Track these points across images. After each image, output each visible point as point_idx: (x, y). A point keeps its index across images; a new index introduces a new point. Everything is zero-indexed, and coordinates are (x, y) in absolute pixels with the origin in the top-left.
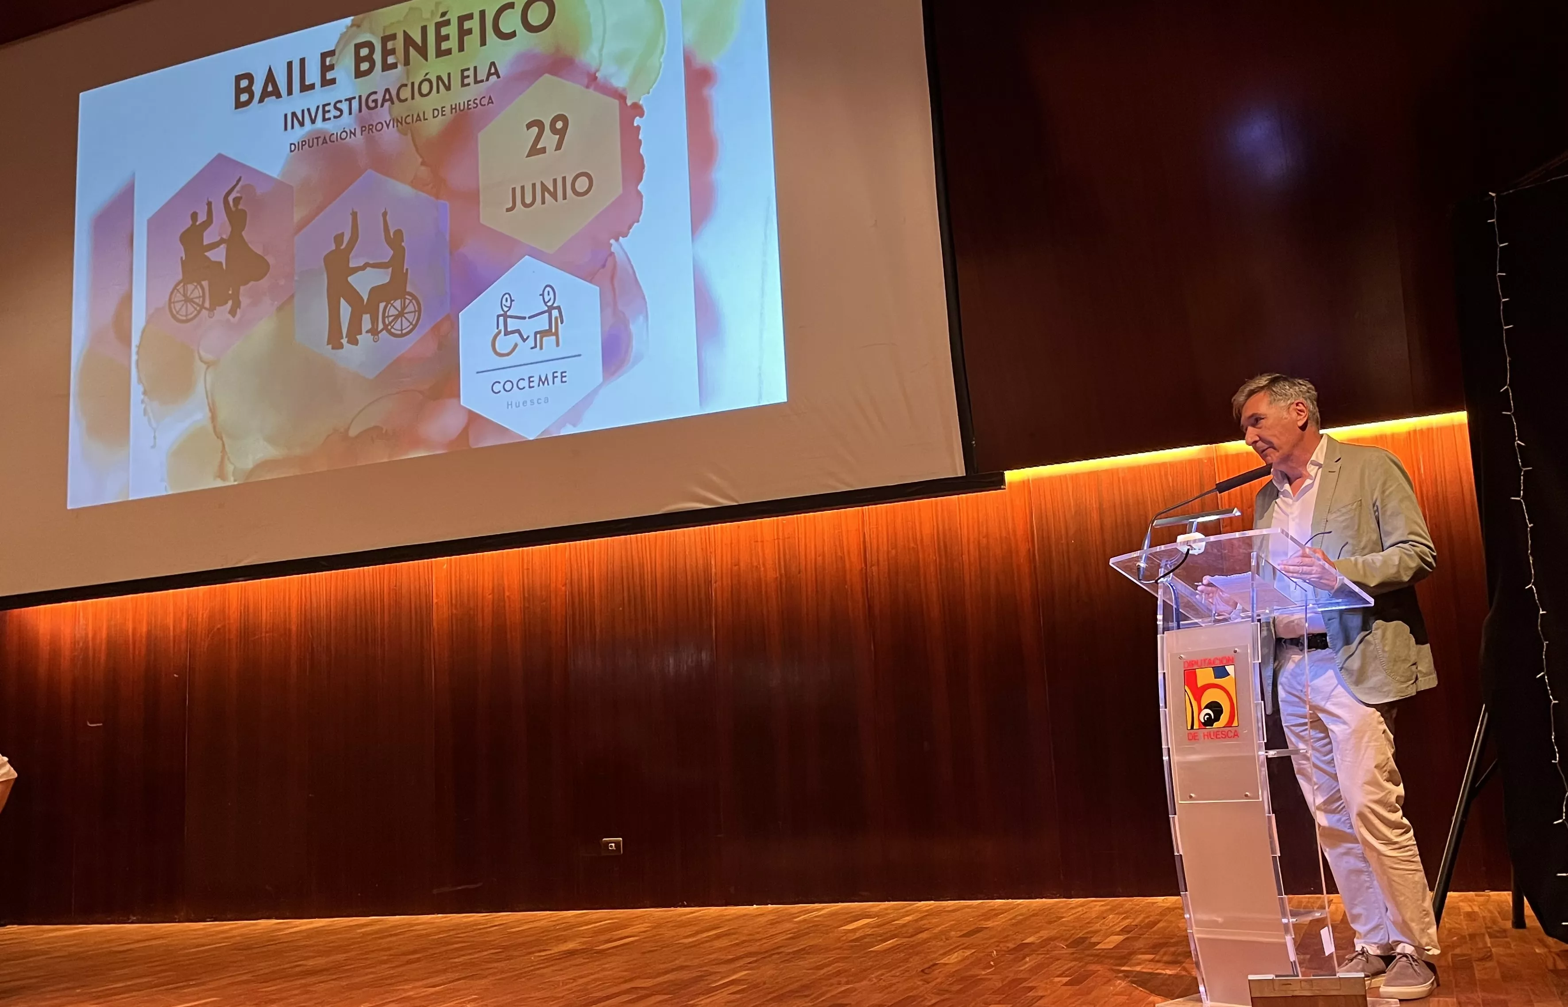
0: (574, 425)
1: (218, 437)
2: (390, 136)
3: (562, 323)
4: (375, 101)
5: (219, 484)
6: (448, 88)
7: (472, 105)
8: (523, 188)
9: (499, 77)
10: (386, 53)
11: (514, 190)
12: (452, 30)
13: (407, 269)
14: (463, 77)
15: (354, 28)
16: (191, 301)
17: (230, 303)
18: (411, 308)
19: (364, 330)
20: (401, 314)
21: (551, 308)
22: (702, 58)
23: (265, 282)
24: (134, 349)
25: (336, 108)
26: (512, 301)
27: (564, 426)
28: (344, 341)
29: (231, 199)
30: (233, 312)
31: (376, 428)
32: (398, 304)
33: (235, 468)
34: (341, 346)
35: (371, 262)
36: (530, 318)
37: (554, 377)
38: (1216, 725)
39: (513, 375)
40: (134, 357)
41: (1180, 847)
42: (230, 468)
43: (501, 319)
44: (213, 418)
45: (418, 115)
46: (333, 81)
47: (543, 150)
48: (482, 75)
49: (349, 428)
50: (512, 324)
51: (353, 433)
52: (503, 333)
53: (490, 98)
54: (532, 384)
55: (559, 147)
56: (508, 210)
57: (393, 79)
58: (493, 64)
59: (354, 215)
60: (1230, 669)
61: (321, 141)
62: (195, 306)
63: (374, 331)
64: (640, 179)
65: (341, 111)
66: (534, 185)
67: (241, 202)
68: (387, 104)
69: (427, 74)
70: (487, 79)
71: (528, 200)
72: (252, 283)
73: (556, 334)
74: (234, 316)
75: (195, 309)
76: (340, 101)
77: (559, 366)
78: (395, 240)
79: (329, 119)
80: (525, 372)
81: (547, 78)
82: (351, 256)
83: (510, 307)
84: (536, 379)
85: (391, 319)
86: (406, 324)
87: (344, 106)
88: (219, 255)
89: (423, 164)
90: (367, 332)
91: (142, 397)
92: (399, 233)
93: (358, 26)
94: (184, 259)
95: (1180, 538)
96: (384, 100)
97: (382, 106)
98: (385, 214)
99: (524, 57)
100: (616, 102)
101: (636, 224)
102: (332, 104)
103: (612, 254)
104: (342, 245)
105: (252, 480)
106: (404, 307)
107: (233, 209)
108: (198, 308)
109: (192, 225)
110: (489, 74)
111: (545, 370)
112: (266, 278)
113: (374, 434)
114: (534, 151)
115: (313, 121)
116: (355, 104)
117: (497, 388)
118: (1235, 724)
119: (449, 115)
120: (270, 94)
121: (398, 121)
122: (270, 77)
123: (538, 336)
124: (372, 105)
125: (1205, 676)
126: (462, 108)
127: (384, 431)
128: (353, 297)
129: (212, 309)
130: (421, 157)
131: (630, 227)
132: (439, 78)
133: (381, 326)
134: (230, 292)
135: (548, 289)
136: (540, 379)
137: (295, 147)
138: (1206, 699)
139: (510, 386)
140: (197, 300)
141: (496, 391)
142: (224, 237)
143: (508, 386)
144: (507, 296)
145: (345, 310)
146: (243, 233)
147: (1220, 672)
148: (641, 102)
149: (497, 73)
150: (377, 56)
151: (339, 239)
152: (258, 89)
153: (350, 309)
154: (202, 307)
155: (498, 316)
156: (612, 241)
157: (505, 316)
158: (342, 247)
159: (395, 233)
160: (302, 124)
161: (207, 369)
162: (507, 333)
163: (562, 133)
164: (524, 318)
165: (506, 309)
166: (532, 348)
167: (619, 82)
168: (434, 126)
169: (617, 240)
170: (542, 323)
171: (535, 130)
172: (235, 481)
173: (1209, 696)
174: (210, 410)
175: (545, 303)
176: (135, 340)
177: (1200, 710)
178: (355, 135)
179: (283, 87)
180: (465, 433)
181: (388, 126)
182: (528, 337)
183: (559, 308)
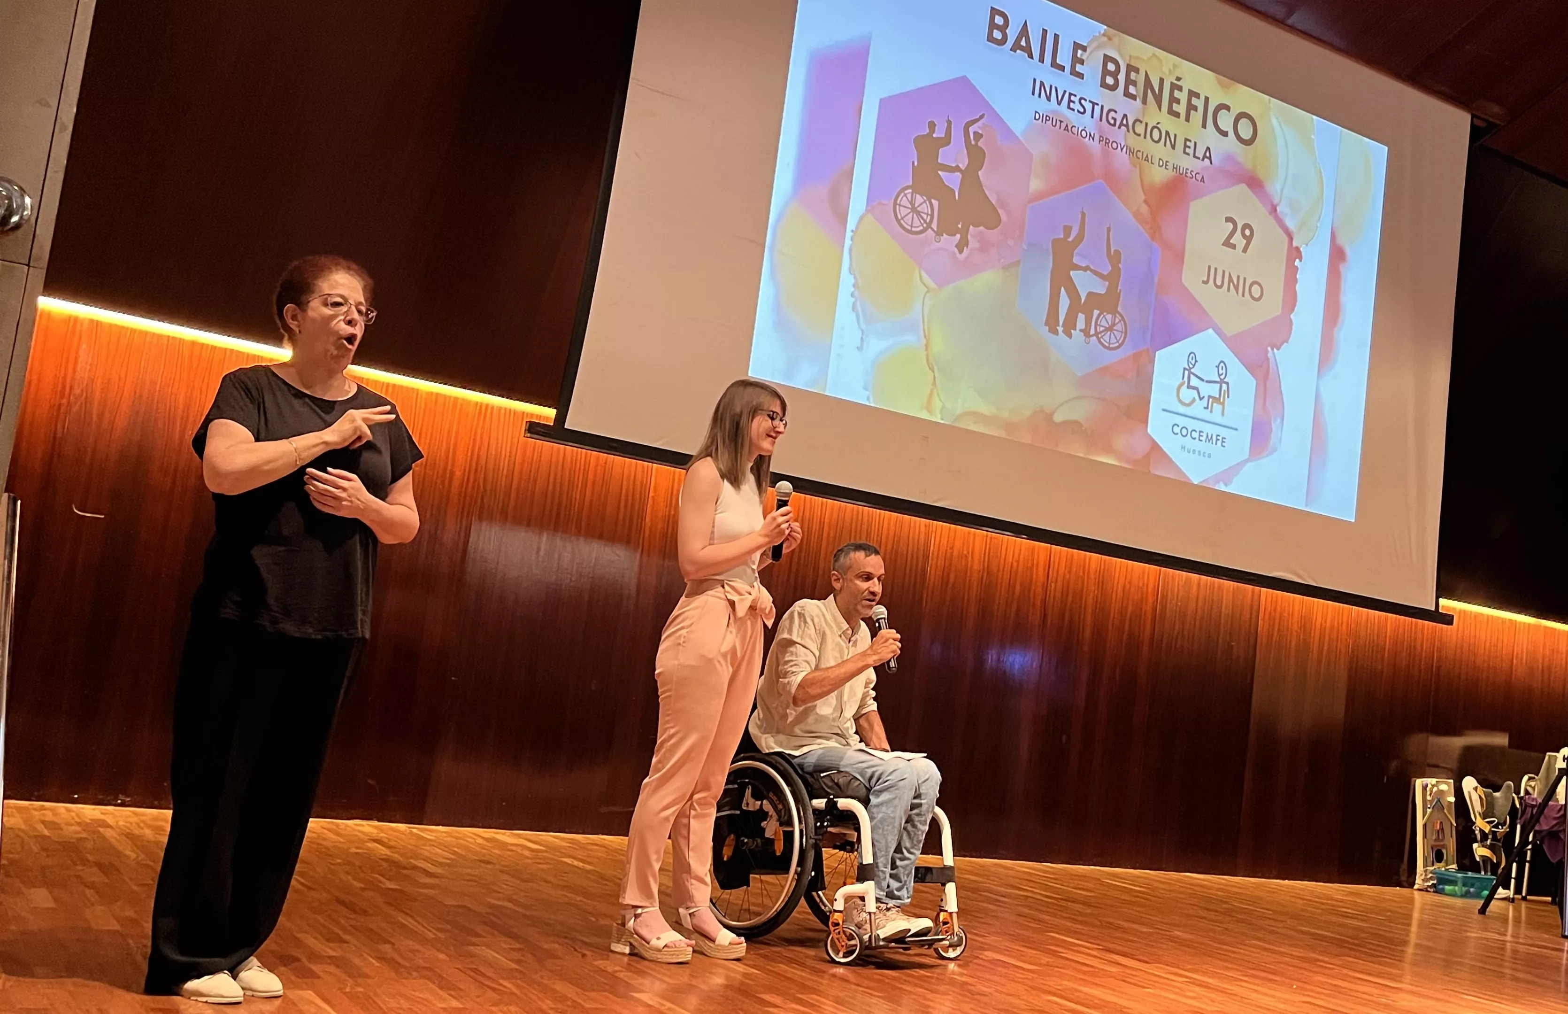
0: (1226, 485)
1: (930, 368)
2: (1121, 158)
3: (1228, 397)
4: (1116, 120)
5: (924, 415)
6: (1173, 147)
7: (1189, 175)
8: (1216, 269)
9: (1211, 163)
10: (1129, 82)
11: (1209, 267)
12: (1183, 96)
13: (1120, 291)
14: (1186, 146)
15: (1105, 39)
16: (919, 213)
17: (958, 236)
18: (1119, 327)
19: (1078, 328)
20: (1110, 329)
21: (1222, 382)
22: (1341, 240)
23: (993, 235)
24: (849, 234)
25: (1082, 104)
26: (1196, 361)
27: (1218, 482)
28: (1060, 329)
29: (971, 130)
30: (960, 247)
31: (1076, 422)
32: (1109, 317)
33: (943, 407)
34: (1056, 333)
35: (1092, 267)
36: (1207, 382)
37: (1218, 440)
39: (1191, 424)
40: (848, 242)
42: (937, 404)
43: (1186, 372)
44: (927, 347)
45: (1147, 156)
46: (1082, 77)
47: (1234, 247)
48: (1200, 154)
49: (1054, 413)
50: (1194, 382)
51: (1058, 418)
52: (1186, 384)
53: (1203, 177)
54: (1201, 438)
55: (1245, 250)
56: (1204, 282)
57: (1132, 109)
58: (1208, 148)
59: (1083, 215)
61: (1063, 125)
62: (922, 221)
63: (1086, 332)
64: (1293, 310)
65: (1085, 109)
66: (1224, 272)
67: (982, 140)
68: (1123, 128)
69: (1158, 123)
70: (1203, 160)
71: (1219, 283)
72: (982, 228)
73: (1223, 404)
74: (961, 252)
75: (922, 225)
76: (1086, 100)
77: (1223, 432)
78: (1115, 258)
79: (1073, 110)
80: (1199, 426)
81: (1243, 187)
82: (1076, 251)
83: (1194, 366)
84: (1205, 435)
85: (1102, 329)
86: (1113, 340)
87: (1091, 108)
88: (953, 181)
89: (1146, 202)
90: (1081, 330)
91: (853, 289)
92: (1117, 252)
93: (1110, 39)
94: (916, 164)
96: (1121, 124)
97: (1119, 127)
98: (1109, 230)
99: (1229, 158)
100: (1286, 239)
101: (1285, 344)
102: (1078, 97)
103: (1268, 359)
104: (1069, 236)
105: (961, 425)
106: (1114, 324)
107: (973, 143)
108: (925, 225)
109: (928, 134)
110: (1205, 156)
111: (1211, 430)
112: (995, 231)
113: (1073, 426)
114: (1227, 243)
115: (1059, 103)
116: (1098, 110)
117: (1177, 430)
119: (1170, 173)
120: (1022, 49)
121: (1130, 150)
122: (1024, 31)
123: (1211, 400)
124: (1112, 121)
126: (1181, 172)
127: (1083, 428)
128: (1073, 293)
129: (939, 233)
130: (1145, 194)
131: (1282, 344)
132: (1167, 134)
133: (1092, 332)
134: (960, 226)
135: (1222, 364)
136: (1207, 436)
137: (1038, 116)
139: (1185, 432)
140: (925, 216)
141: (1175, 432)
142: (961, 166)
144: (1192, 355)
145: (1064, 302)
146: (980, 173)
148: (1301, 249)
149: (1210, 158)
150: (1122, 77)
151: (1067, 230)
152: (1011, 38)
153: (1068, 302)
154: (929, 225)
155: (1185, 369)
156: (1269, 349)
157: (1190, 373)
158: (1070, 240)
159: (1115, 251)
160: (1048, 98)
161: (927, 292)
162: (1189, 387)
163: (1249, 239)
164: (1203, 380)
165: (1191, 366)
166: (1205, 408)
167: (1290, 224)
168: (1159, 175)
169: (1272, 349)
170: (1214, 390)
171: (1230, 226)
172: (942, 419)
174: (925, 337)
175: (1219, 375)
176: (851, 224)
178: (1093, 139)
179: (1035, 50)
180: (1147, 456)
181: (1122, 149)
182: (1204, 397)
183: (1227, 384)
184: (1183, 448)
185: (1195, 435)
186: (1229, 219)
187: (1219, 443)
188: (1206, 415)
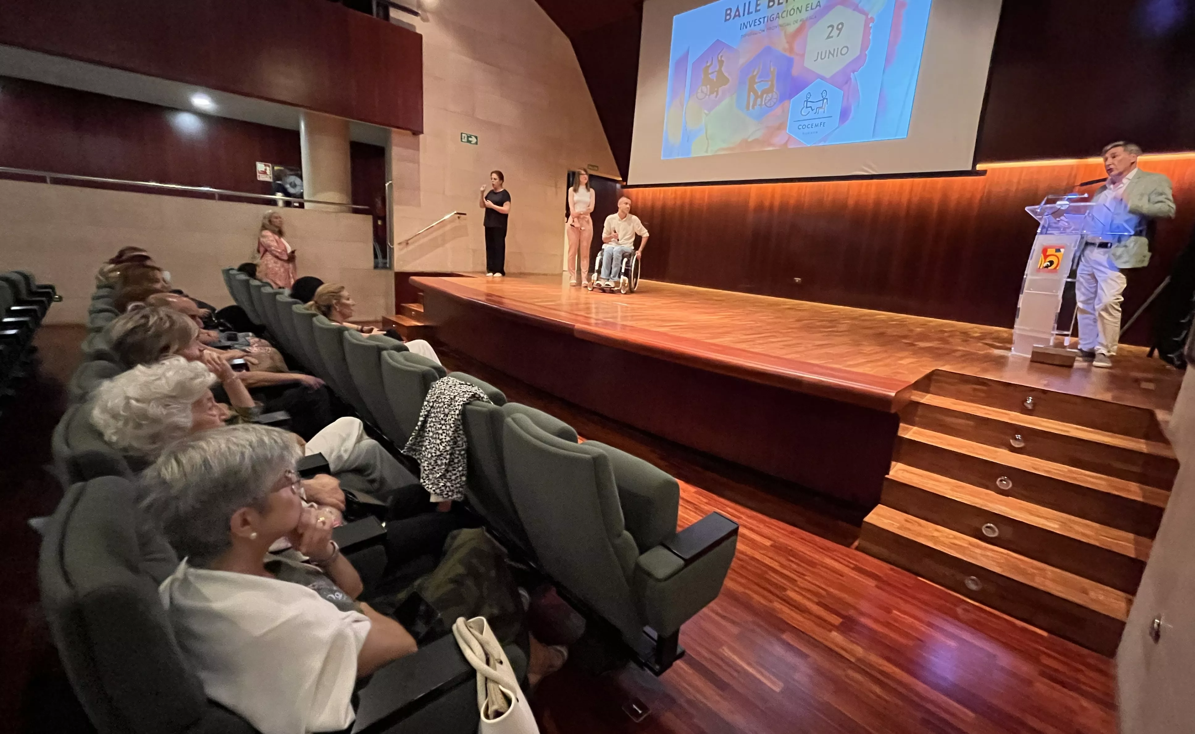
0: (825, 142)
2: (776, 31)
3: (828, 104)
4: (773, 18)
5: (705, 154)
6: (800, 12)
7: (809, 19)
8: (821, 52)
11: (818, 53)
13: (775, 83)
14: (807, 7)
16: (704, 93)
17: (715, 93)
19: (758, 105)
20: (771, 99)
21: (824, 99)
23: (727, 86)
24: (684, 108)
25: (759, 21)
27: (821, 142)
28: (751, 108)
29: (720, 56)
30: (716, 96)
31: (757, 139)
32: (770, 95)
34: (749, 110)
38: (1049, 268)
39: (806, 123)
40: (684, 111)
41: (1020, 305)
42: (709, 149)
44: (706, 133)
45: (788, 23)
46: (759, 10)
47: (832, 37)
48: (814, 7)
49: (748, 138)
50: (809, 104)
51: (750, 140)
52: (805, 107)
53: (817, 16)
54: (812, 127)
55: (839, 35)
56: (815, 60)
57: (781, 9)
58: (819, 2)
60: (1062, 250)
61: (751, 34)
63: (761, 105)
64: (867, 49)
65: (760, 22)
66: (826, 51)
67: (723, 57)
69: (794, 7)
70: (816, 8)
71: (823, 57)
72: (722, 87)
73: (825, 108)
74: (716, 98)
75: (704, 95)
77: (823, 120)
78: (773, 72)
79: (755, 26)
80: (810, 122)
81: (839, 7)
82: (756, 77)
84: (814, 125)
85: (768, 101)
86: (772, 103)
87: (762, 20)
88: (714, 76)
92: (774, 69)
94: (703, 77)
95: (1058, 203)
96: (776, 18)
98: (770, 62)
100: (864, 17)
101: (862, 67)
102: (758, 19)
103: (850, 78)
105: (717, 153)
106: (772, 97)
107: (720, 60)
109: (706, 65)
110: (817, 6)
111: (818, 122)
113: (755, 142)
114: (828, 37)
115: (750, 26)
116: (766, 19)
117: (800, 127)
118: (1058, 268)
119: (799, 24)
120: (736, 16)
122: (737, 10)
123: (818, 109)
124: (772, 19)
125: (1050, 251)
126: (805, 20)
127: (760, 140)
128: (756, 92)
129: (709, 95)
131: (860, 68)
132: (798, 8)
133: (763, 104)
134: (715, 90)
135: (825, 91)
137: (742, 36)
138: (1049, 259)
142: (716, 70)
143: (804, 127)
144: (809, 93)
145: (752, 97)
146: (722, 68)
147: (1058, 250)
148: (874, 17)
149: (820, 6)
152: (733, 15)
153: (754, 97)
154: (707, 94)
155: (804, 101)
156: (851, 74)
157: (807, 101)
158: (754, 74)
160: (746, 27)
161: (706, 116)
162: (807, 107)
163: (841, 30)
164: (814, 102)
165: (808, 98)
166: (815, 113)
167: (867, 9)
168: (792, 28)
169: (853, 73)
170: (820, 104)
171: (830, 29)
172: (711, 154)
173: (1050, 259)
174: (706, 131)
175: (823, 96)
176: (685, 105)
177: (1045, 262)
178: (763, 31)
179: (741, 14)
180: (786, 142)
181: (776, 28)
182: (814, 109)
183: (828, 98)
184: (803, 133)
185: (809, 126)
186: (828, 27)
187: (822, 125)
188: (817, 116)
